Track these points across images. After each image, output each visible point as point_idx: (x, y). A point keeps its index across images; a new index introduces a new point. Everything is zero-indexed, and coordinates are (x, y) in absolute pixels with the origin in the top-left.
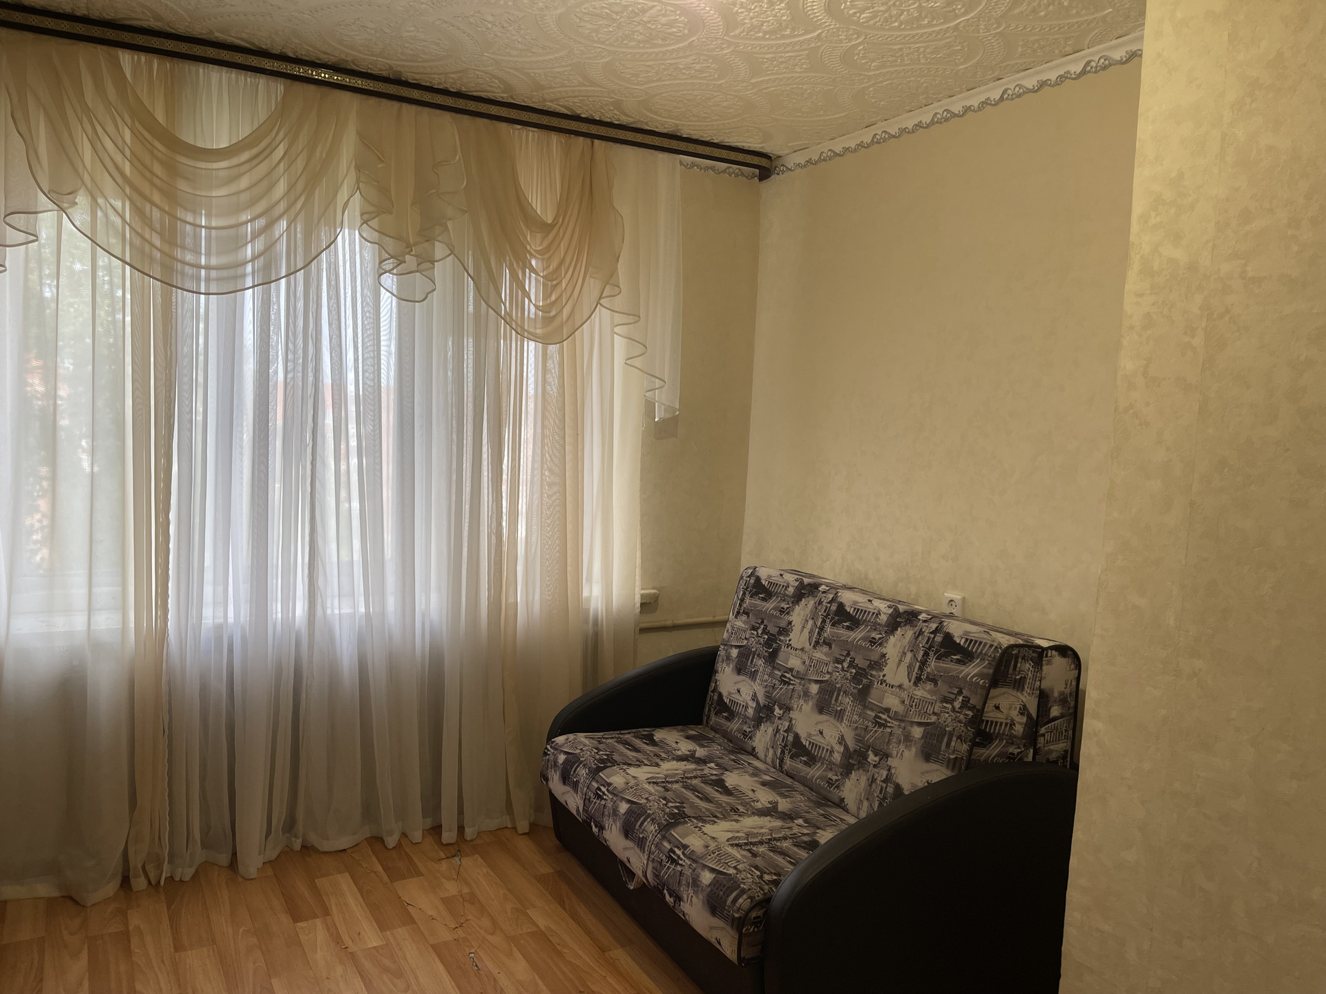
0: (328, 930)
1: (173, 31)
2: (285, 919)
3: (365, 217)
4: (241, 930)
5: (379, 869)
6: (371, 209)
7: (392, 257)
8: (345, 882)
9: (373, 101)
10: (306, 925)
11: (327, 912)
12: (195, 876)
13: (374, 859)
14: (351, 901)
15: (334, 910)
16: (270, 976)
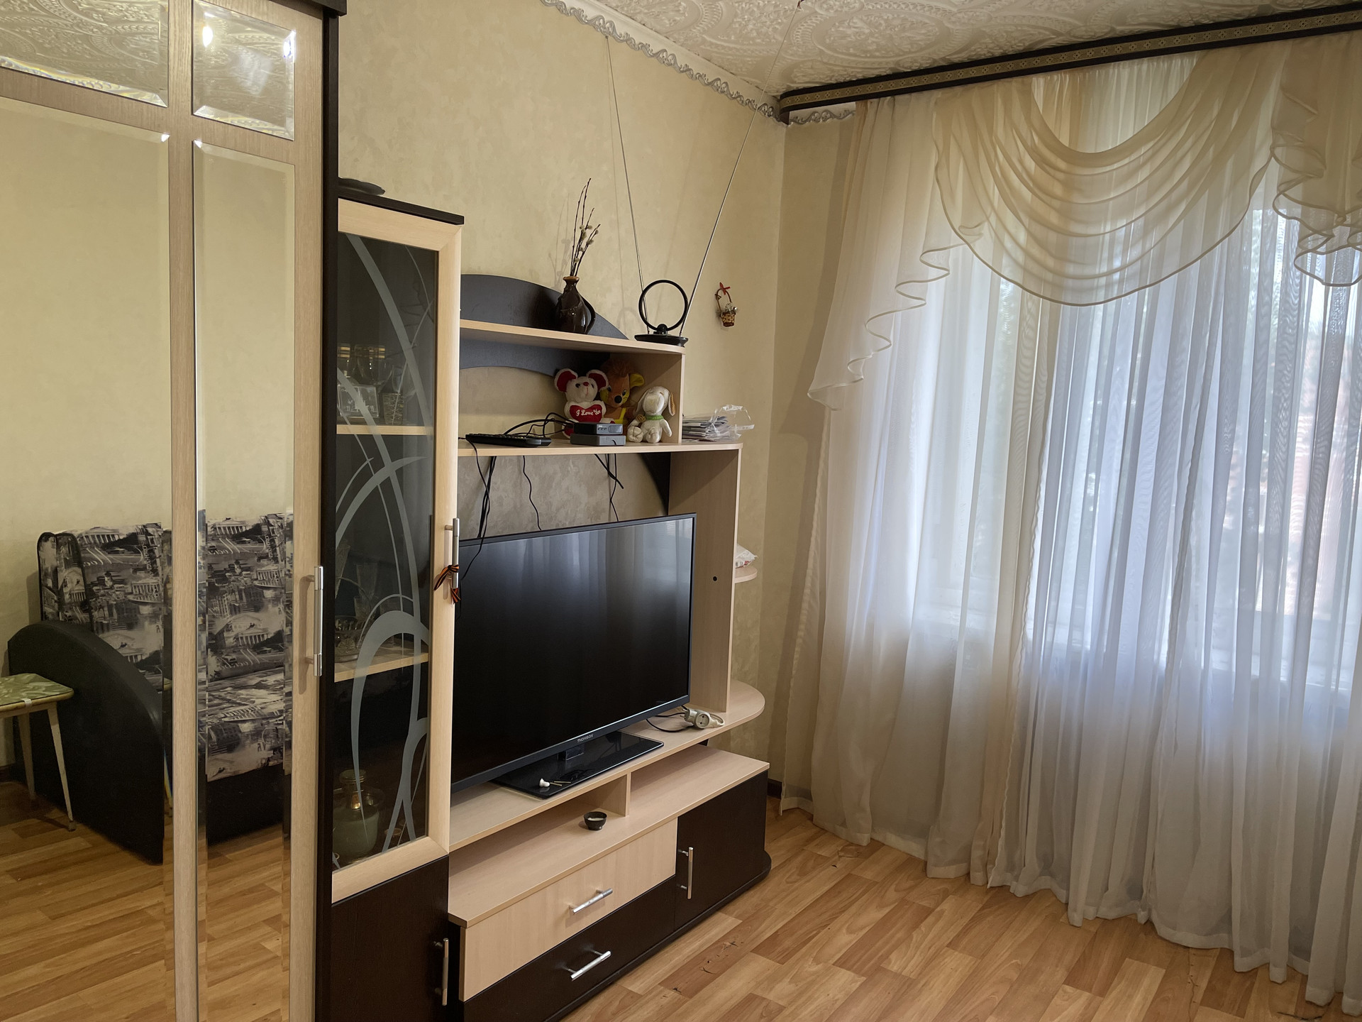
0: (1086, 1008)
1: (1082, 40)
2: (1061, 974)
3: (1282, 188)
4: (1014, 961)
5: (1203, 984)
6: (1292, 176)
7: (1315, 232)
8: (1152, 977)
9: (1310, 42)
10: (1072, 991)
11: (1103, 993)
12: (1027, 897)
13: (1208, 974)
14: (1138, 998)
15: (1114, 994)
16: (993, 1011)
